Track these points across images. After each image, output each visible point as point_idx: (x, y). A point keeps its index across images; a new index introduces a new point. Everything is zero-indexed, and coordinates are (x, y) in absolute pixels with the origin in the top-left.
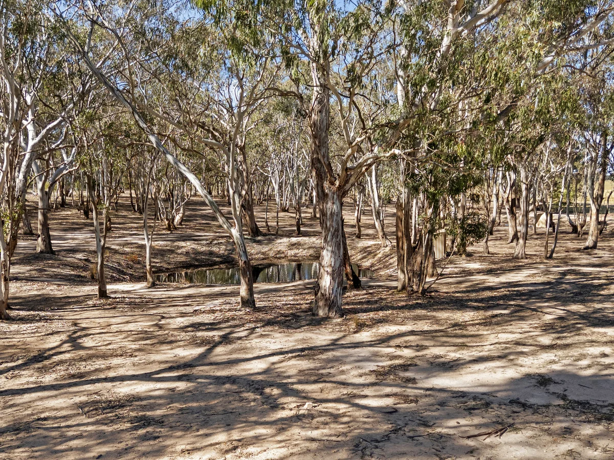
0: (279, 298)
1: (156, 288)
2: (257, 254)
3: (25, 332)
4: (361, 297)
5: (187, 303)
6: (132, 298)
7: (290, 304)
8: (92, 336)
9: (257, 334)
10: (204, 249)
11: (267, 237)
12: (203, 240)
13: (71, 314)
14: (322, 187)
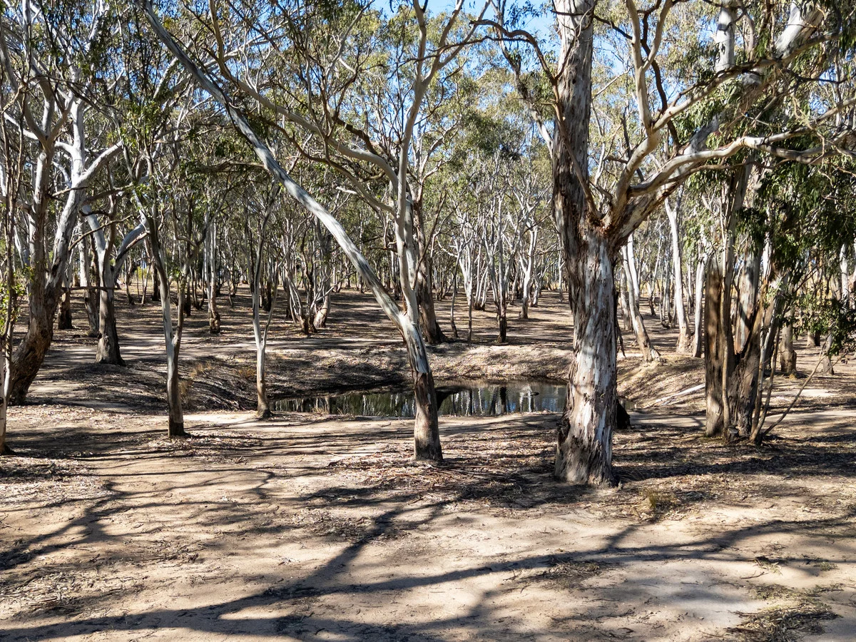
0: (482, 443)
1: (271, 421)
2: (439, 370)
3: (12, 499)
4: (635, 446)
5: (320, 449)
6: (228, 437)
7: (506, 456)
8: (131, 511)
9: (450, 517)
10: (358, 361)
11: (454, 345)
12: (356, 348)
13: (114, 464)
14: (576, 230)
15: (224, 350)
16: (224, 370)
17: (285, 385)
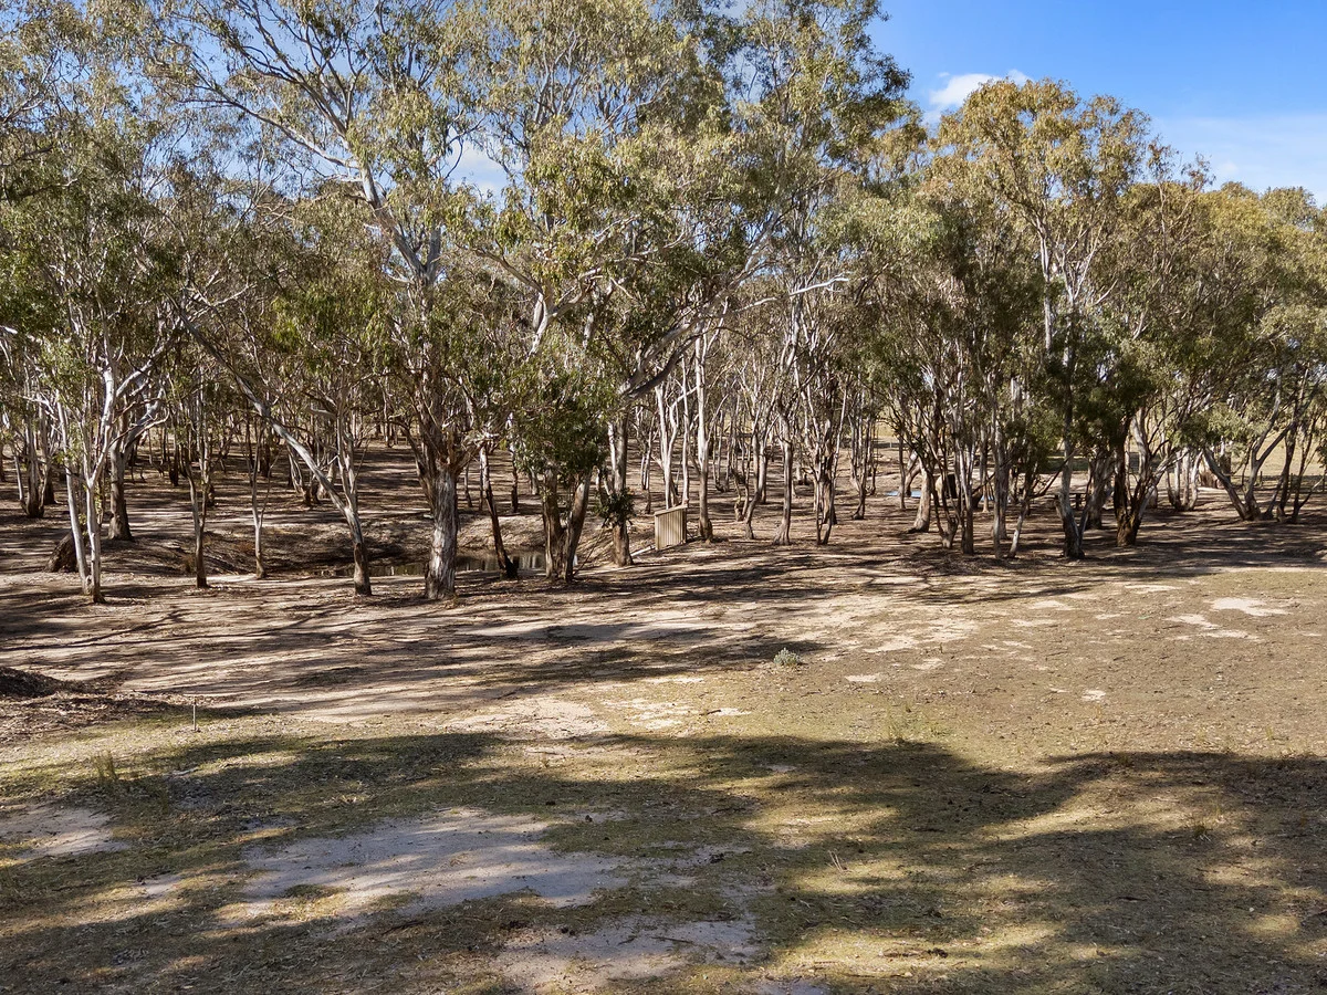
3: (124, 612)
6: (236, 588)
8: (192, 614)
13: (167, 600)
14: (434, 464)
15: (222, 525)
16: (223, 545)
17: (283, 558)
